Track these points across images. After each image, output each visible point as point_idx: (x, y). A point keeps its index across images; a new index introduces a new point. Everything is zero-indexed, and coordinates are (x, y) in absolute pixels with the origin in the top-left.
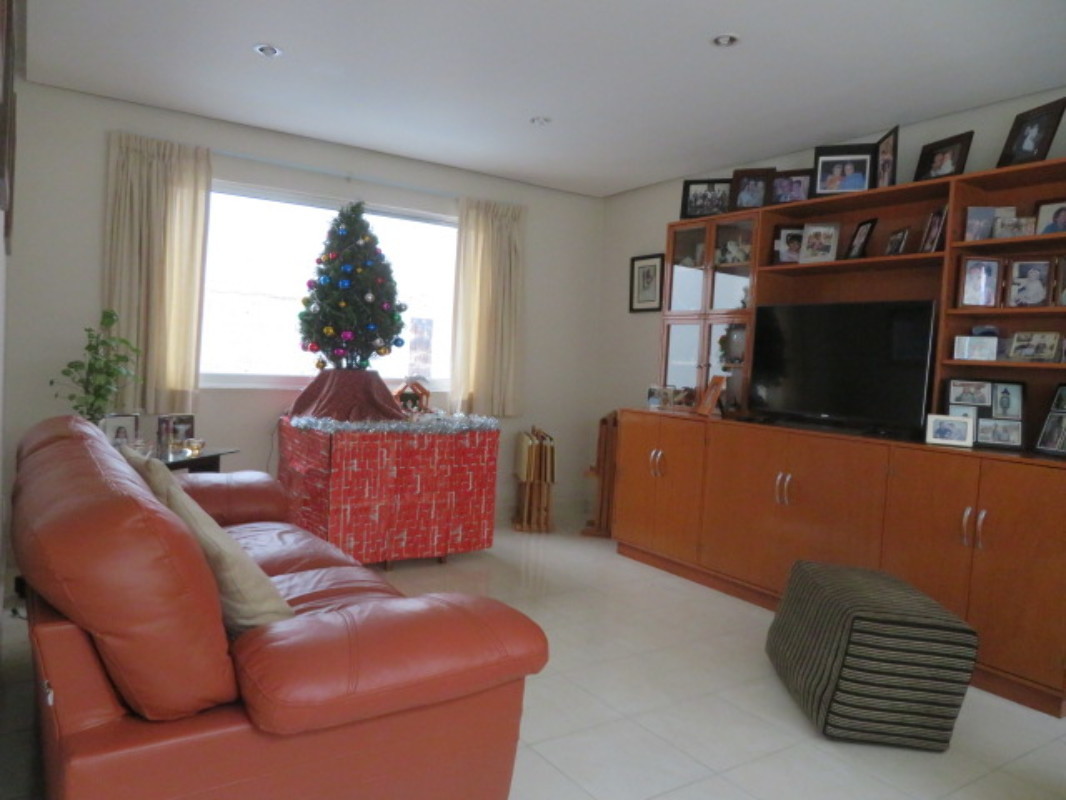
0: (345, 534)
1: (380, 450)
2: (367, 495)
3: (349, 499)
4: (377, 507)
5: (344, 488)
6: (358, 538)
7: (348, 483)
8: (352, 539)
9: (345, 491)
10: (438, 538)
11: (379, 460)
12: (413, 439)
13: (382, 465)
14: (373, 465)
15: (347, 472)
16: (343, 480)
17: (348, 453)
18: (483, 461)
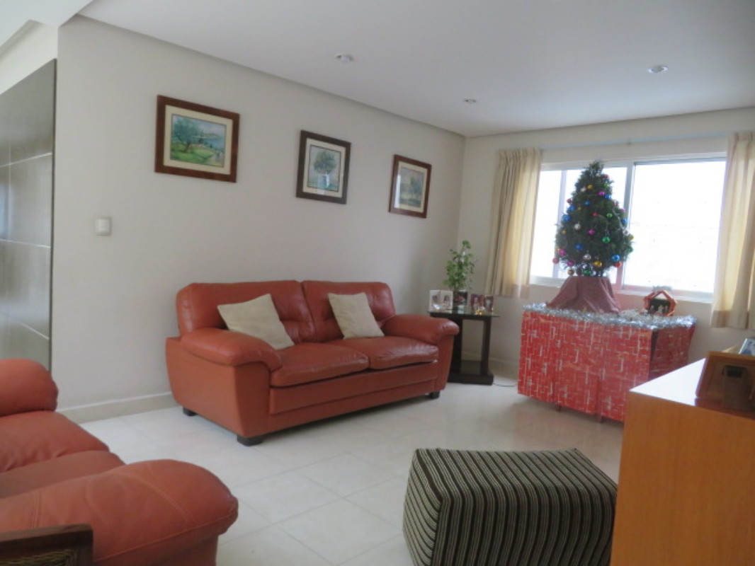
0: (527, 376)
1: (551, 327)
2: (541, 355)
3: (530, 355)
4: (546, 364)
5: (528, 346)
6: (534, 381)
7: (530, 344)
8: (531, 380)
9: (528, 349)
10: (590, 401)
11: (550, 333)
12: (575, 324)
13: (552, 337)
14: (547, 336)
15: (530, 337)
16: (528, 341)
17: (531, 326)
18: (636, 352)
